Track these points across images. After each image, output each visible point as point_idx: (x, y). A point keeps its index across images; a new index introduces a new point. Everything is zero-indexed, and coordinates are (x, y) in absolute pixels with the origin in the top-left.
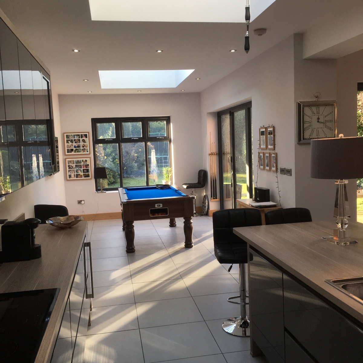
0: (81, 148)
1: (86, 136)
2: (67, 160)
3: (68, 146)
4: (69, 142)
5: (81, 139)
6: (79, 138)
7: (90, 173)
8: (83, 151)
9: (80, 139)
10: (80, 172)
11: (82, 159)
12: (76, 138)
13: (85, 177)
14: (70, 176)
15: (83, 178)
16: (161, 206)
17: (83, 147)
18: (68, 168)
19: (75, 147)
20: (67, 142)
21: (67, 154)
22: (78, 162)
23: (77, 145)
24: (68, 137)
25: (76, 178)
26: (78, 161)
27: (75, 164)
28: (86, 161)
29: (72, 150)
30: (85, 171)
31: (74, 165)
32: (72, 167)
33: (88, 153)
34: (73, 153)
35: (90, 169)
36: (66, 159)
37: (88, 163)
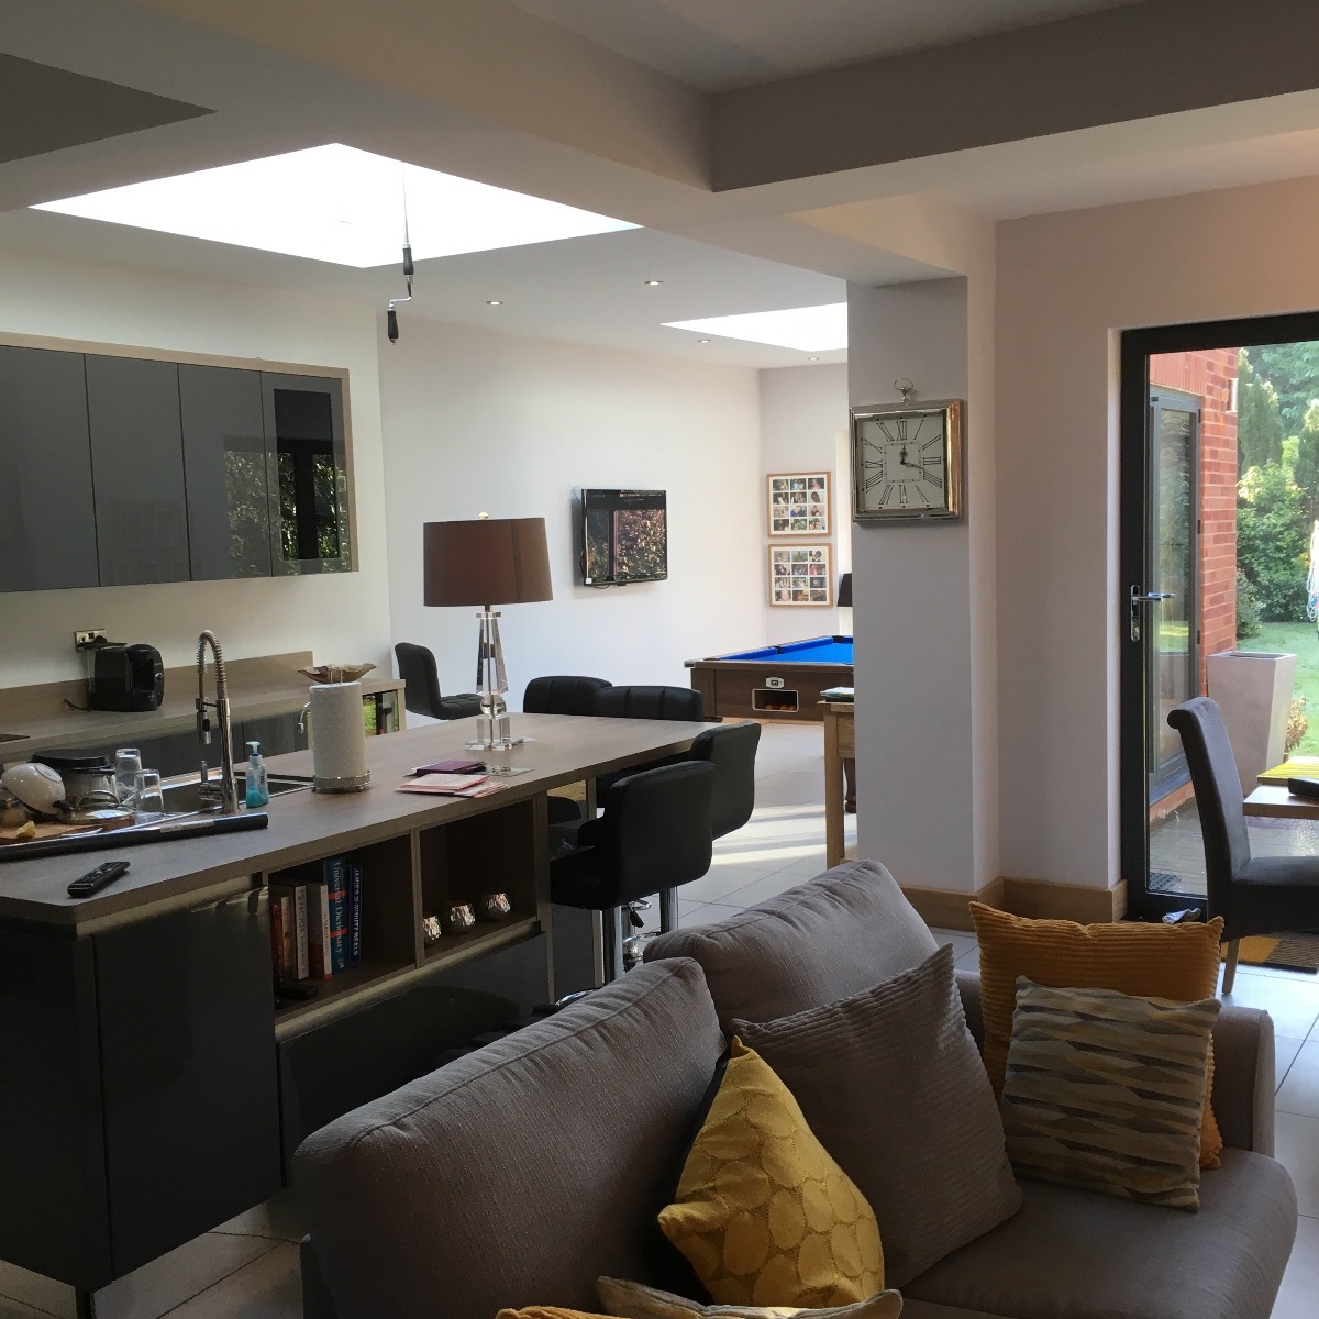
0: (809, 517)
1: (821, 482)
2: (773, 549)
3: (776, 510)
4: (780, 499)
5: (809, 492)
6: (805, 488)
7: (827, 589)
8: (812, 526)
9: (807, 491)
10: (802, 584)
11: (808, 549)
12: (798, 489)
13: (815, 600)
14: (779, 595)
15: (810, 603)
16: (781, 685)
17: (813, 514)
18: (773, 572)
19: (793, 514)
20: (776, 501)
21: (773, 532)
22: (800, 557)
23: (797, 510)
24: (776, 485)
25: (795, 599)
26: (799, 553)
27: (792, 563)
28: (819, 554)
29: (786, 522)
30: (815, 582)
31: (788, 565)
32: (785, 569)
33: (826, 531)
34: (788, 531)
35: (827, 576)
36: (770, 546)
37: (824, 560)
